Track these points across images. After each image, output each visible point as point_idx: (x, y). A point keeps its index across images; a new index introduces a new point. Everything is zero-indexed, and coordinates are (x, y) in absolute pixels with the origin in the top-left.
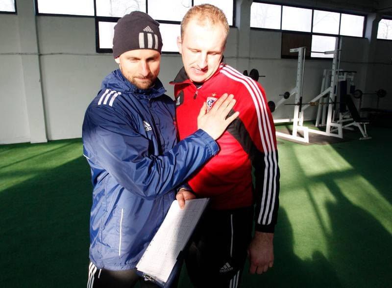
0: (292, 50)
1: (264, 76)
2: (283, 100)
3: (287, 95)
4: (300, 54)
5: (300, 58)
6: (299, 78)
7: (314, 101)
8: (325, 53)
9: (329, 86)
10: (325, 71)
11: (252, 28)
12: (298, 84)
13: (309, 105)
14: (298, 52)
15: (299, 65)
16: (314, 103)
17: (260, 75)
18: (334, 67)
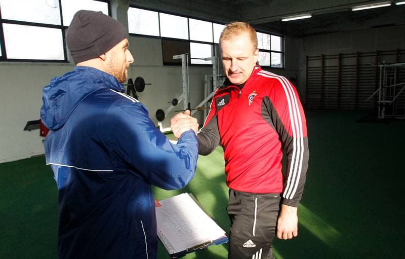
0: (175, 57)
1: (150, 84)
2: (172, 107)
3: (175, 102)
4: (183, 61)
5: (184, 65)
6: (184, 84)
7: (200, 105)
8: (205, 59)
9: (212, 90)
10: (206, 76)
11: (131, 34)
12: (185, 90)
13: (196, 110)
14: (181, 59)
15: (184, 72)
16: (201, 108)
17: (145, 83)
18: (214, 72)
